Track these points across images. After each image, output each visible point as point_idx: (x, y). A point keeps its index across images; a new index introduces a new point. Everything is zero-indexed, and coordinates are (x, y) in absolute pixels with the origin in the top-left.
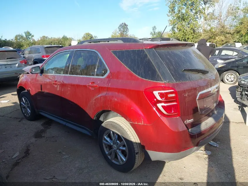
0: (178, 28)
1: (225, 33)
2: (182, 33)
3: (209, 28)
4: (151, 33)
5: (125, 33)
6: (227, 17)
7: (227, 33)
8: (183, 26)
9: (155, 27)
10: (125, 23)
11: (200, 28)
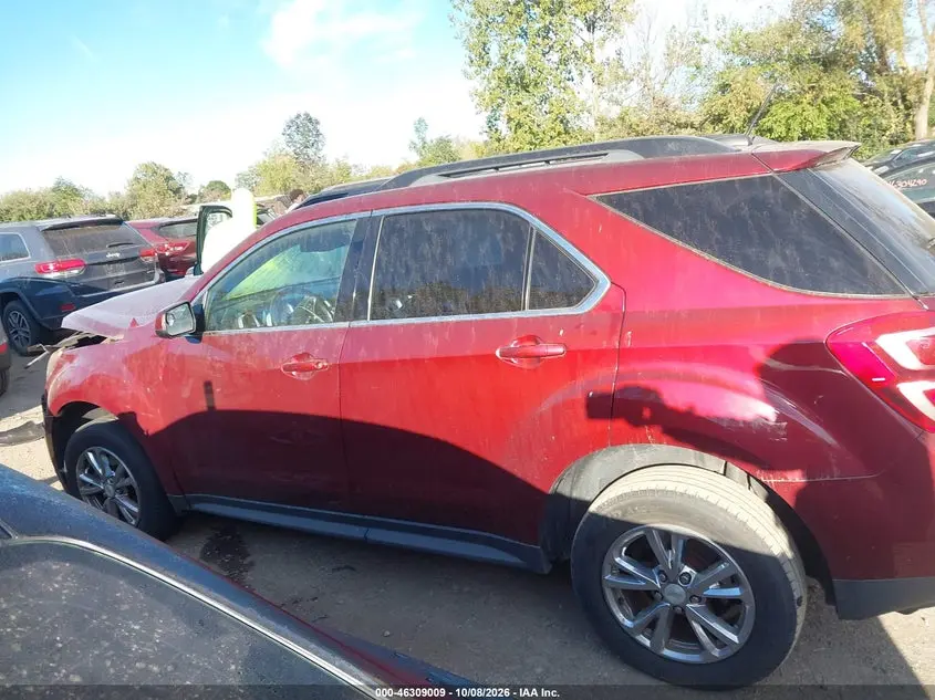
0: (510, 120)
1: (672, 124)
2: (528, 137)
3: (615, 111)
4: (413, 146)
5: (310, 151)
6: (670, 69)
7: (679, 126)
8: (525, 109)
9: (421, 121)
10: (307, 115)
11: (586, 114)
